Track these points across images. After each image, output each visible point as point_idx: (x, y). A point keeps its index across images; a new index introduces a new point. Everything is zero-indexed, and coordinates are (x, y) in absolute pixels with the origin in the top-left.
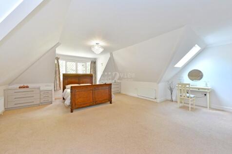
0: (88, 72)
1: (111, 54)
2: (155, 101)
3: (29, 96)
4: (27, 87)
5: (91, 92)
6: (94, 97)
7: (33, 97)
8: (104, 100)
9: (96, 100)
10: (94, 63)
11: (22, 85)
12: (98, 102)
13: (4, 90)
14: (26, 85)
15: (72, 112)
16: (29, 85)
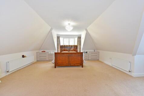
0: (76, 44)
1: (86, 30)
2: (129, 73)
3: (44, 56)
4: (45, 52)
5: (67, 57)
6: (69, 61)
7: (46, 56)
8: (76, 64)
9: (71, 63)
10: (79, 38)
11: (43, 51)
12: (72, 65)
13: (37, 52)
14: (44, 51)
15: (55, 67)
16: (46, 51)
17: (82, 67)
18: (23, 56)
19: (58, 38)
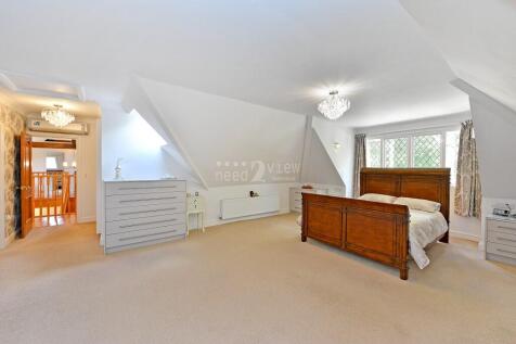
5: (338, 213)
6: (343, 229)
8: (374, 251)
9: (349, 240)
12: (353, 247)
13: (291, 188)
15: (304, 240)
17: (404, 277)
18: (252, 193)
19: (359, 141)
